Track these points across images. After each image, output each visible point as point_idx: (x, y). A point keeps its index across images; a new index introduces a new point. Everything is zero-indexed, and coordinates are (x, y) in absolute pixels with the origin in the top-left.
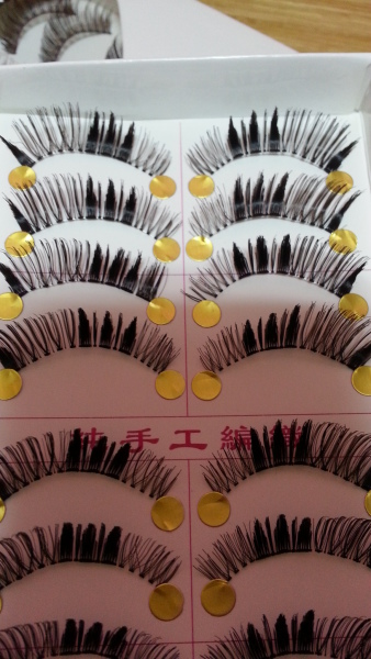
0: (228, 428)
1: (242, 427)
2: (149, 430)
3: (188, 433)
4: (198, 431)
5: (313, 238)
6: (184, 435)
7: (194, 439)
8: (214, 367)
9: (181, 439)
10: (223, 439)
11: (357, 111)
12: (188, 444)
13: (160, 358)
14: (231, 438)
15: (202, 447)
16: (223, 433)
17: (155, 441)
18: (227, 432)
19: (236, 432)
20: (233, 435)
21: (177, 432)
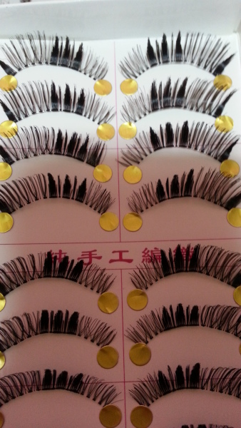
0: (146, 249)
1: (155, 248)
2: (95, 251)
3: (121, 253)
4: (127, 251)
5: (203, 123)
6: (118, 254)
7: (125, 256)
8: (137, 210)
9: (116, 256)
10: (143, 256)
11: (235, 32)
12: (121, 259)
13: (102, 205)
14: (148, 255)
15: (130, 261)
16: (143, 252)
17: (100, 258)
18: (146, 252)
19: (152, 251)
20: (150, 254)
21: (114, 252)
